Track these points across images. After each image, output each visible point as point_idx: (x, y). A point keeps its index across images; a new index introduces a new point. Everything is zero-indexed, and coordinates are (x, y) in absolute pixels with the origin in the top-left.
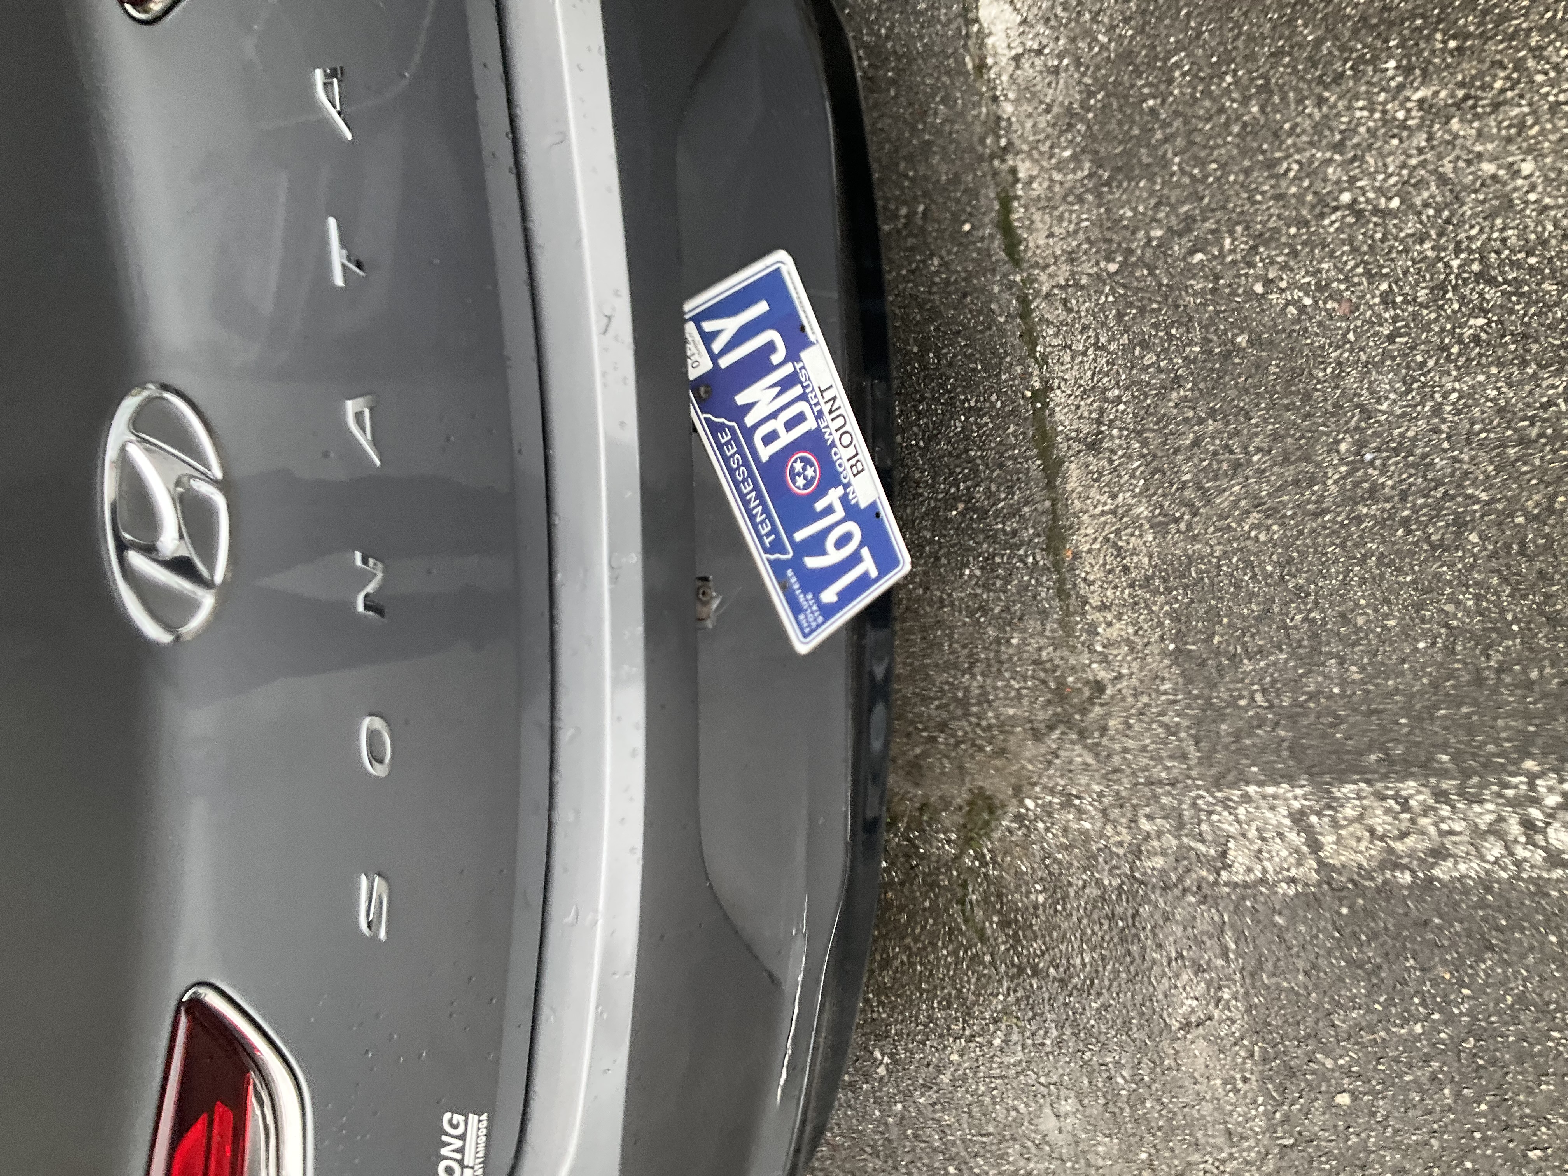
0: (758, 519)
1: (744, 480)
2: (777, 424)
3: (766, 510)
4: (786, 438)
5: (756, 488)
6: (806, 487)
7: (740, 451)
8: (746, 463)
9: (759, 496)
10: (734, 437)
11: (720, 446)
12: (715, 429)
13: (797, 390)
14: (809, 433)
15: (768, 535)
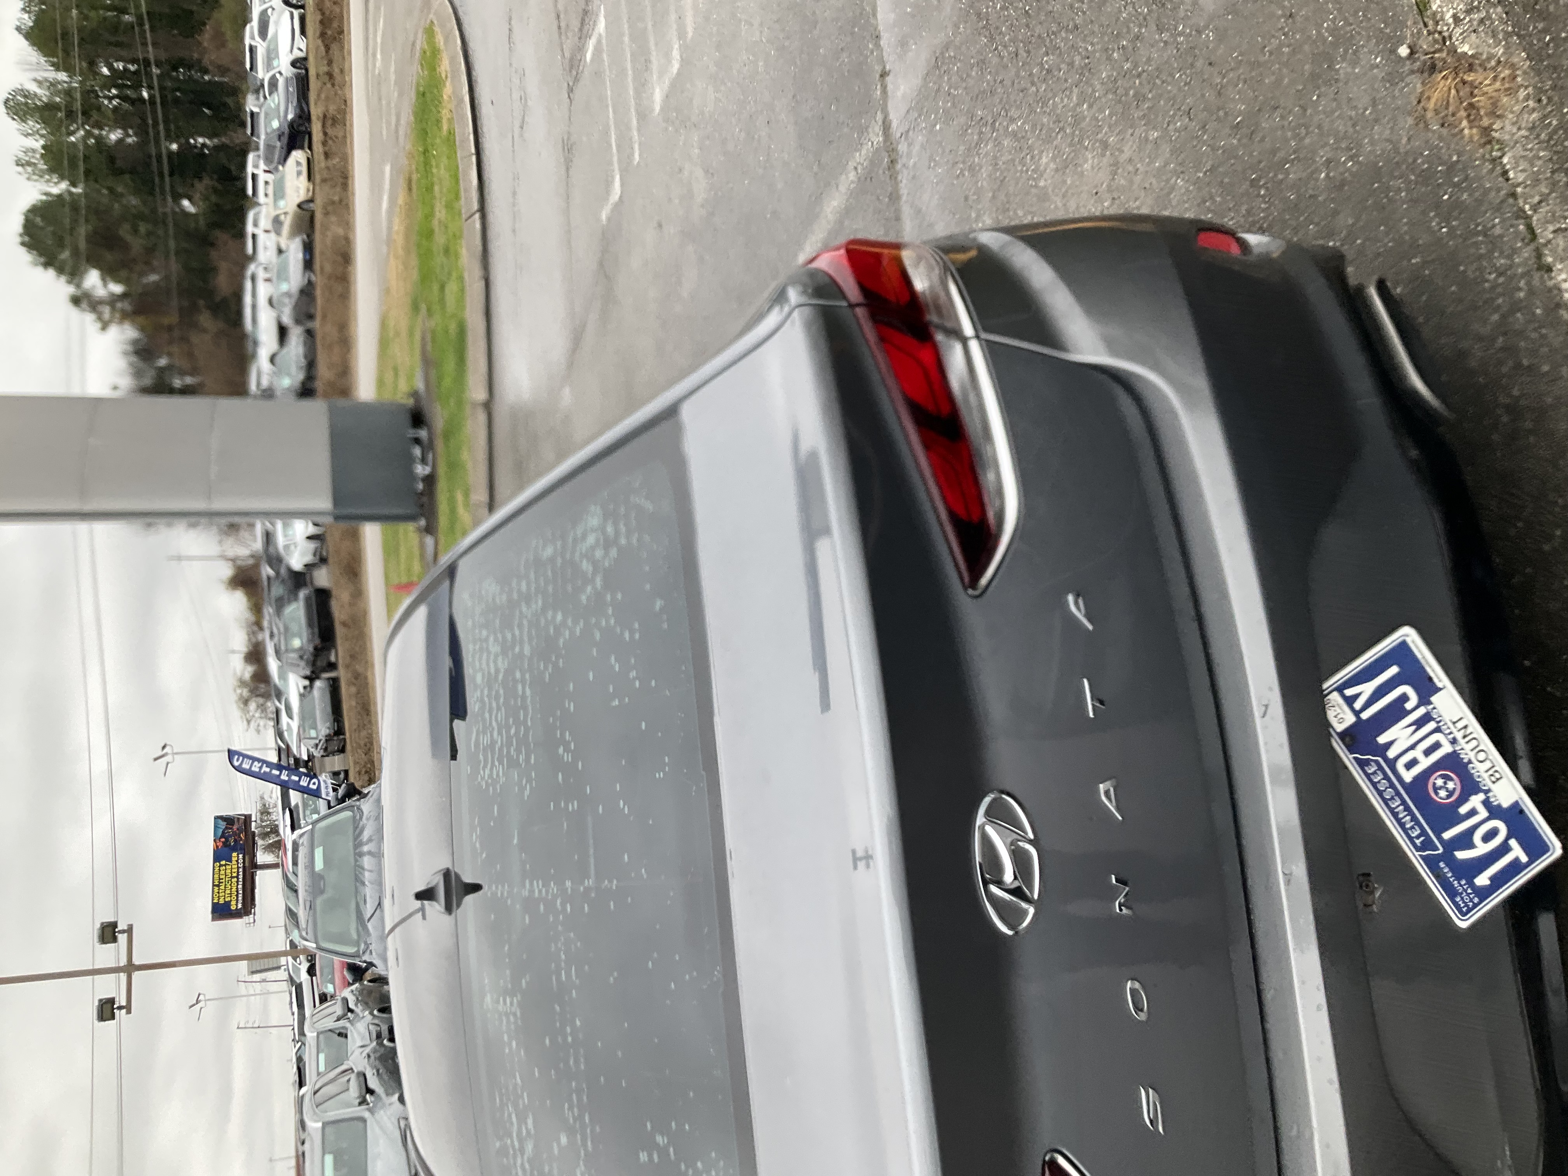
0: (1408, 826)
1: (1392, 798)
2: (1418, 753)
3: (1414, 818)
4: (1425, 763)
5: (1404, 802)
6: (1448, 797)
7: (1386, 777)
8: (1392, 786)
9: (1407, 809)
10: (1380, 768)
11: (1368, 776)
12: (1362, 764)
13: (1432, 725)
14: (1447, 756)
15: (1418, 837)
